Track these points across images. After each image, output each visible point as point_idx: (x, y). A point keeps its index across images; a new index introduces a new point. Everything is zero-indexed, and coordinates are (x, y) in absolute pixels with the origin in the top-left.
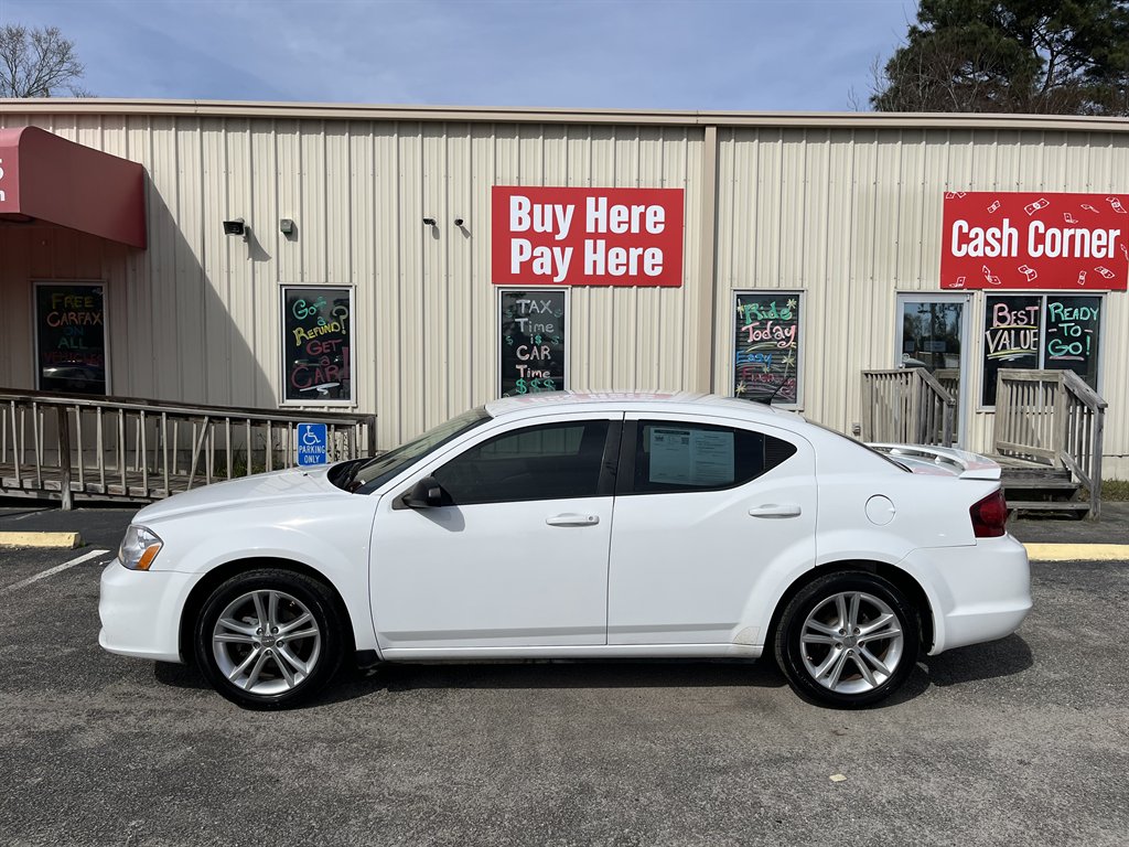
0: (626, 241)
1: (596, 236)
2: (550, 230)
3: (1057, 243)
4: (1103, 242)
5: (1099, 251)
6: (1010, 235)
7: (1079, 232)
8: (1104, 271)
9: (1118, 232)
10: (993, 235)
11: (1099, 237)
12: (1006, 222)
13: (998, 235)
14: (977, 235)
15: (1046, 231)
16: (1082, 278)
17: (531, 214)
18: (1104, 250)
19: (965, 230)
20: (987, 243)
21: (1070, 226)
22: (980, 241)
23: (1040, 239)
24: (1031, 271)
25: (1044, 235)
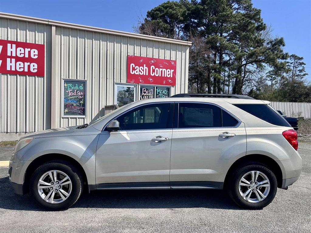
3: (158, 72)
4: (170, 73)
5: (168, 75)
6: (146, 69)
7: (163, 70)
8: (170, 81)
9: (173, 70)
10: (141, 69)
11: (169, 72)
12: (145, 65)
13: (143, 69)
14: (137, 68)
15: (155, 69)
16: (164, 82)
18: (170, 75)
19: (134, 66)
20: (140, 71)
21: (161, 68)
22: (138, 70)
23: (154, 71)
24: (151, 79)
25: (155, 70)
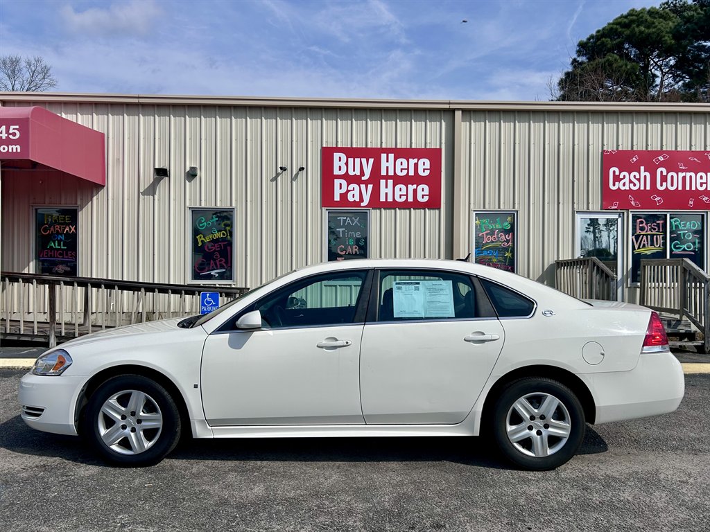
0: (406, 180)
1: (387, 178)
2: (358, 174)
3: (675, 181)
4: (704, 180)
5: (701, 186)
6: (645, 177)
7: (688, 175)
8: (705, 199)
10: (635, 176)
11: (701, 178)
12: (642, 168)
13: (638, 177)
14: (624, 176)
15: (667, 174)
16: (691, 203)
17: (347, 164)
18: (704, 186)
19: (617, 173)
20: (631, 182)
21: (682, 171)
22: (627, 180)
23: (664, 179)
24: (659, 198)
25: (667, 176)
